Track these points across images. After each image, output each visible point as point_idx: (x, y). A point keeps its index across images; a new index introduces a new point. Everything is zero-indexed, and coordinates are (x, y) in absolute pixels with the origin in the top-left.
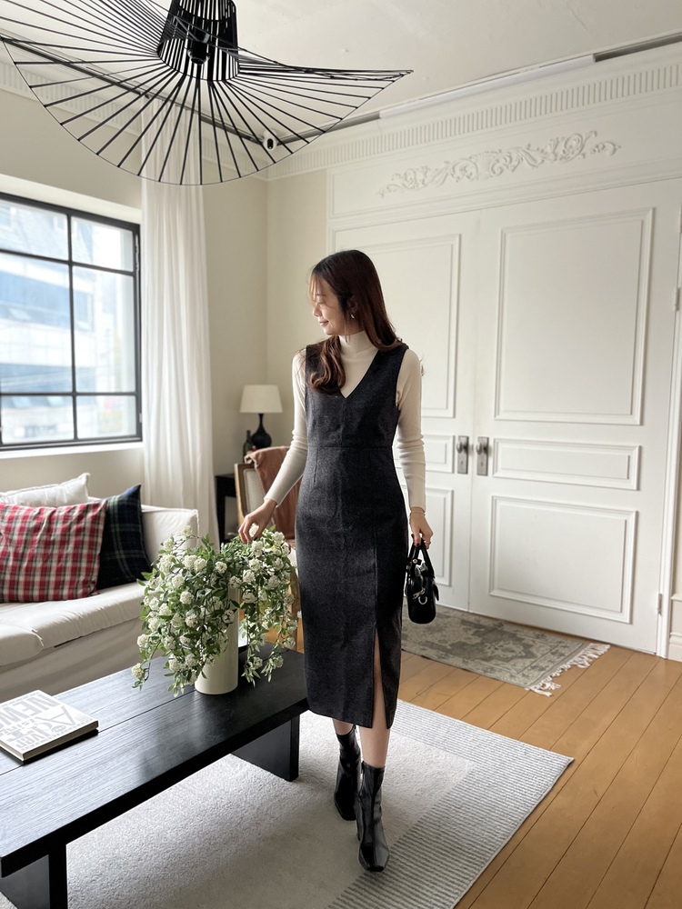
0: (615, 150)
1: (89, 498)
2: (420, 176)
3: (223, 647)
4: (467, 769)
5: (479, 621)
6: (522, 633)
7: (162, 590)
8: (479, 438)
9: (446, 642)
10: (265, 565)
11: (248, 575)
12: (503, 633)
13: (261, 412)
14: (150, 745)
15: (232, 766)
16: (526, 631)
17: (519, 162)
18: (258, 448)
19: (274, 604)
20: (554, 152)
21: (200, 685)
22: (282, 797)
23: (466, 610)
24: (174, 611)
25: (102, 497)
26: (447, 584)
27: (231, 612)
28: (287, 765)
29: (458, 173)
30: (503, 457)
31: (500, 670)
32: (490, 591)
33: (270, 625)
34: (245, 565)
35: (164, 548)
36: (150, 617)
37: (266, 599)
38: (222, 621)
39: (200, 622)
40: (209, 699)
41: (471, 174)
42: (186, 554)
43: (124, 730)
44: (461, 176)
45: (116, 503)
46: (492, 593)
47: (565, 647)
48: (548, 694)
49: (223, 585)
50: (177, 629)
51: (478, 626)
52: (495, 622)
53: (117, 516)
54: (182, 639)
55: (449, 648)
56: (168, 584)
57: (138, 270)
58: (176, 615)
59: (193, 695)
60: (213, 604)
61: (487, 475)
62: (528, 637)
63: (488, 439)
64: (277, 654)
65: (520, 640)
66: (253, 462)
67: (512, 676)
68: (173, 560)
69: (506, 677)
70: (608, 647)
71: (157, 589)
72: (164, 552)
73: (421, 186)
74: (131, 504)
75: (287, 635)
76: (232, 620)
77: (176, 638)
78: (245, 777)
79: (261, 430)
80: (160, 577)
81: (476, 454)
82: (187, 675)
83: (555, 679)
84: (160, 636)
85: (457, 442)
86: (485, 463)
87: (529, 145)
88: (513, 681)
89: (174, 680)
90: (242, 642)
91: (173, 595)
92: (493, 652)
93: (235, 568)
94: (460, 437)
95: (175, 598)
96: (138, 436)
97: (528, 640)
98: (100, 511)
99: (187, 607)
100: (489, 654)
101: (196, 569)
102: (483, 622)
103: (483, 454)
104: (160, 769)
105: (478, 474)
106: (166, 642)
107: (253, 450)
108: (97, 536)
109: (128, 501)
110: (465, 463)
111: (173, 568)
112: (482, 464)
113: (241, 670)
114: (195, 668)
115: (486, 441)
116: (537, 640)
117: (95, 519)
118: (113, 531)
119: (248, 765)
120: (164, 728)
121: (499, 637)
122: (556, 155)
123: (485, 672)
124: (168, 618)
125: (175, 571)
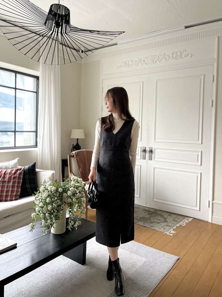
0: (191, 56)
1: (19, 166)
2: (130, 63)
3: (60, 217)
4: (143, 261)
5: (149, 210)
6: (163, 214)
7: (41, 198)
8: (149, 148)
9: (138, 217)
10: (76, 190)
11: (69, 193)
12: (157, 214)
13: (78, 138)
14: (34, 252)
15: (63, 260)
16: (165, 213)
17: (161, 59)
18: (76, 150)
19: (78, 203)
20: (172, 56)
21: (53, 230)
22: (80, 271)
23: (145, 206)
24: (44, 205)
25: (23, 166)
26: (139, 197)
27: (64, 205)
28: (82, 259)
29: (142, 62)
30: (157, 154)
31: (156, 227)
32: (153, 199)
33: (77, 210)
34: (69, 190)
35: (42, 183)
36: (36, 207)
37: (76, 201)
38: (61, 209)
39: (53, 209)
40: (56, 236)
41: (146, 62)
42: (49, 186)
43: (26, 246)
44: (143, 63)
45: (27, 168)
46: (154, 200)
47: (178, 219)
48: (172, 235)
49: (61, 196)
50: (45, 211)
51: (149, 211)
52: (155, 210)
53: (27, 173)
54: (47, 215)
55: (139, 219)
56: (43, 196)
57: (38, 91)
58: (45, 206)
59: (50, 234)
60: (58, 203)
61: (152, 160)
62: (166, 215)
63: (152, 148)
64: (79, 220)
65: (163, 216)
66: (74, 155)
67: (160, 229)
68: (45, 188)
69: (158, 229)
70: (192, 219)
71: (39, 198)
72: (42, 185)
73: (130, 66)
74: (32, 168)
75: (83, 213)
76: (64, 208)
77: (45, 214)
78: (67, 263)
79: (77, 144)
80: (40, 193)
81: (148, 153)
82: (48, 227)
83: (174, 230)
84: (39, 213)
85: (142, 149)
86: (151, 156)
87: (165, 54)
88: (160, 230)
89: (43, 229)
90: (67, 216)
91: (44, 199)
92: (154, 220)
93: (65, 191)
94: (143, 147)
95: (45, 200)
96: (36, 146)
97: (166, 216)
98: (22, 171)
99: (49, 204)
100: (152, 221)
101: (52, 191)
102: (151, 210)
103: (151, 153)
104: (37, 260)
105: (149, 160)
106: (41, 216)
107: (74, 151)
108: (20, 180)
109: (31, 168)
110: (145, 156)
111: (44, 190)
112: (150, 156)
113: (67, 226)
114: (51, 225)
115: (151, 149)
116: (169, 216)
117: (20, 174)
118: (26, 177)
119: (69, 259)
120: (39, 246)
121: (156, 215)
122: (173, 57)
123: (151, 227)
124: (42, 207)
125: (45, 191)
